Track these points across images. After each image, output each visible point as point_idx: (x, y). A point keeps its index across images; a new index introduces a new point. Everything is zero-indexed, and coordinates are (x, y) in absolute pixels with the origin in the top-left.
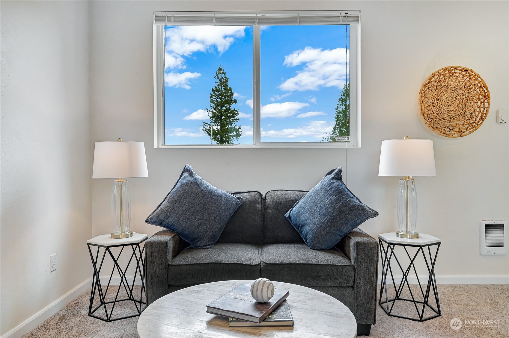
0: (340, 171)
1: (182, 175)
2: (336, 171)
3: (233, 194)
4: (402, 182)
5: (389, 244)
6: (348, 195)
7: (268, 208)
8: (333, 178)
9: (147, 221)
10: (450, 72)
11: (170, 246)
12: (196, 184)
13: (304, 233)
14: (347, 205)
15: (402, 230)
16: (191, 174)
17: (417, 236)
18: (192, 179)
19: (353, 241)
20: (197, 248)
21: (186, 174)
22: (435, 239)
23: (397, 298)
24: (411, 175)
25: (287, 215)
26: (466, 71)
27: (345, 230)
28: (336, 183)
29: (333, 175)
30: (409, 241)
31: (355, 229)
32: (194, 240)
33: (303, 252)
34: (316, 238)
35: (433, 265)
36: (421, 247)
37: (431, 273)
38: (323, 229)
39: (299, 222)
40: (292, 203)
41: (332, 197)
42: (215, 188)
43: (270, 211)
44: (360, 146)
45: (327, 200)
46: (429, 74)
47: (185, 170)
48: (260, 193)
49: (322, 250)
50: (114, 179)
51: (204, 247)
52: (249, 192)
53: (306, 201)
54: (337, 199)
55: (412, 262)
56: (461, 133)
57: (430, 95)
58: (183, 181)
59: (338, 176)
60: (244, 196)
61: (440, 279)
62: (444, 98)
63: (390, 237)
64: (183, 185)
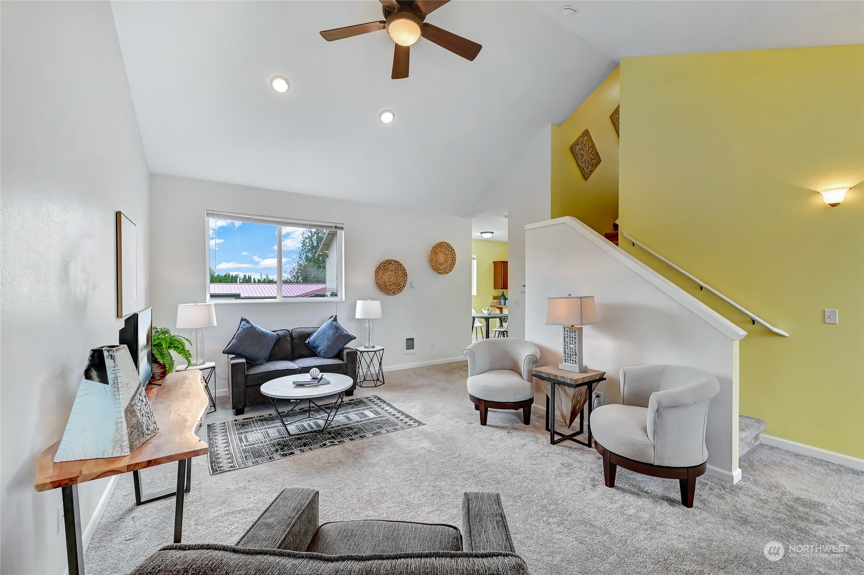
0: (336, 316)
1: (241, 323)
2: (334, 317)
3: (273, 332)
4: (367, 321)
5: (361, 352)
6: (341, 329)
7: (294, 339)
8: (333, 321)
9: (223, 353)
10: (389, 262)
12: (252, 327)
13: (318, 350)
14: (341, 334)
15: (367, 345)
16: (248, 322)
17: (374, 347)
19: (345, 352)
20: (257, 365)
21: (243, 323)
22: (382, 348)
23: (365, 380)
24: (371, 318)
25: (307, 342)
26: (397, 262)
27: (341, 347)
28: (335, 323)
29: (332, 319)
30: (370, 349)
31: (345, 346)
32: (255, 360)
33: (320, 360)
34: (325, 352)
35: (381, 360)
36: (376, 352)
37: (380, 364)
38: (329, 347)
39: (315, 345)
40: (309, 335)
41: (333, 331)
43: (295, 341)
44: (344, 300)
45: (331, 332)
46: (380, 263)
47: (242, 320)
48: (288, 331)
49: (329, 358)
51: (261, 364)
52: (282, 330)
53: (319, 333)
54: (336, 332)
55: (371, 361)
56: (394, 293)
57: (380, 273)
59: (335, 320)
60: (280, 333)
61: (385, 368)
62: (387, 275)
63: (362, 349)
64: (244, 329)
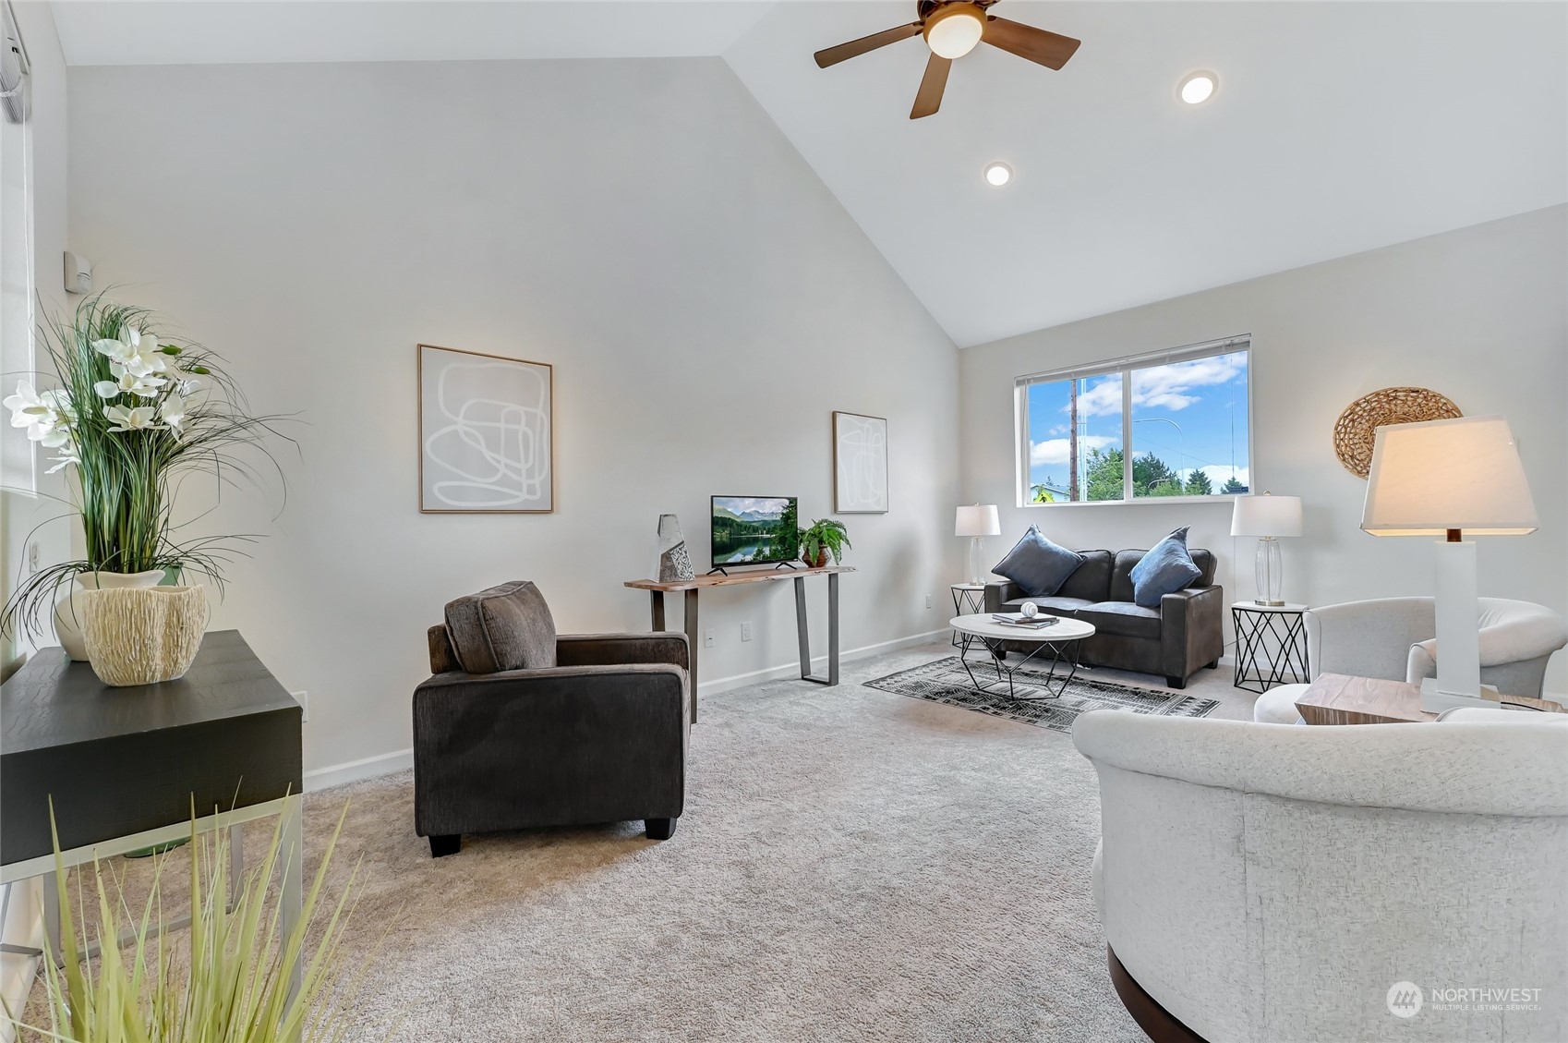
1: (1025, 534)
4: (1261, 543)
11: (1004, 590)
16: (1034, 533)
18: (1033, 537)
19: (1162, 597)
21: (1029, 533)
25: (1130, 574)
26: (1416, 391)
27: (1167, 589)
32: (1031, 589)
42: (1056, 545)
47: (1029, 530)
48: (1110, 553)
50: (970, 537)
52: (1098, 551)
57: (1358, 429)
58: (1026, 539)
59: (1179, 536)
60: (1089, 555)
64: (1026, 543)
